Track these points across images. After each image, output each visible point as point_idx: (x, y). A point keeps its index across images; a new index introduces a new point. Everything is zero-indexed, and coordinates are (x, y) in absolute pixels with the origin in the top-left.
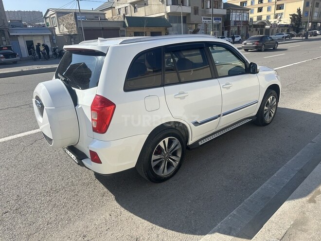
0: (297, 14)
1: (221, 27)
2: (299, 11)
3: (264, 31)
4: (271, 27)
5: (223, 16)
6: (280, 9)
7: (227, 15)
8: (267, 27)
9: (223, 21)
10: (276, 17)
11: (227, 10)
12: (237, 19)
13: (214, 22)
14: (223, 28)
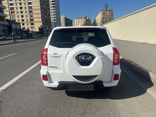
0: (41, 27)
1: (7, 31)
2: (41, 26)
3: (29, 34)
4: (32, 32)
5: (7, 26)
6: (33, 25)
7: (9, 25)
8: (30, 32)
9: (7, 28)
10: (32, 28)
11: (9, 23)
12: (15, 28)
13: (2, 28)
14: (8, 32)
